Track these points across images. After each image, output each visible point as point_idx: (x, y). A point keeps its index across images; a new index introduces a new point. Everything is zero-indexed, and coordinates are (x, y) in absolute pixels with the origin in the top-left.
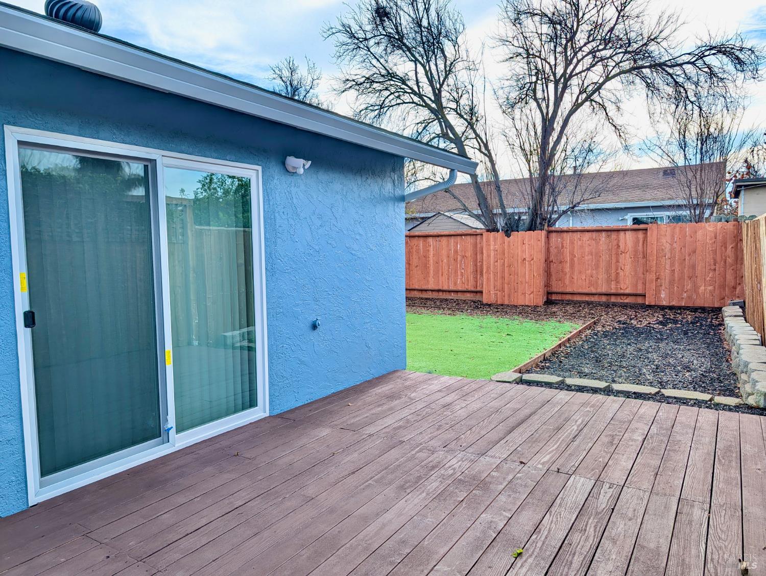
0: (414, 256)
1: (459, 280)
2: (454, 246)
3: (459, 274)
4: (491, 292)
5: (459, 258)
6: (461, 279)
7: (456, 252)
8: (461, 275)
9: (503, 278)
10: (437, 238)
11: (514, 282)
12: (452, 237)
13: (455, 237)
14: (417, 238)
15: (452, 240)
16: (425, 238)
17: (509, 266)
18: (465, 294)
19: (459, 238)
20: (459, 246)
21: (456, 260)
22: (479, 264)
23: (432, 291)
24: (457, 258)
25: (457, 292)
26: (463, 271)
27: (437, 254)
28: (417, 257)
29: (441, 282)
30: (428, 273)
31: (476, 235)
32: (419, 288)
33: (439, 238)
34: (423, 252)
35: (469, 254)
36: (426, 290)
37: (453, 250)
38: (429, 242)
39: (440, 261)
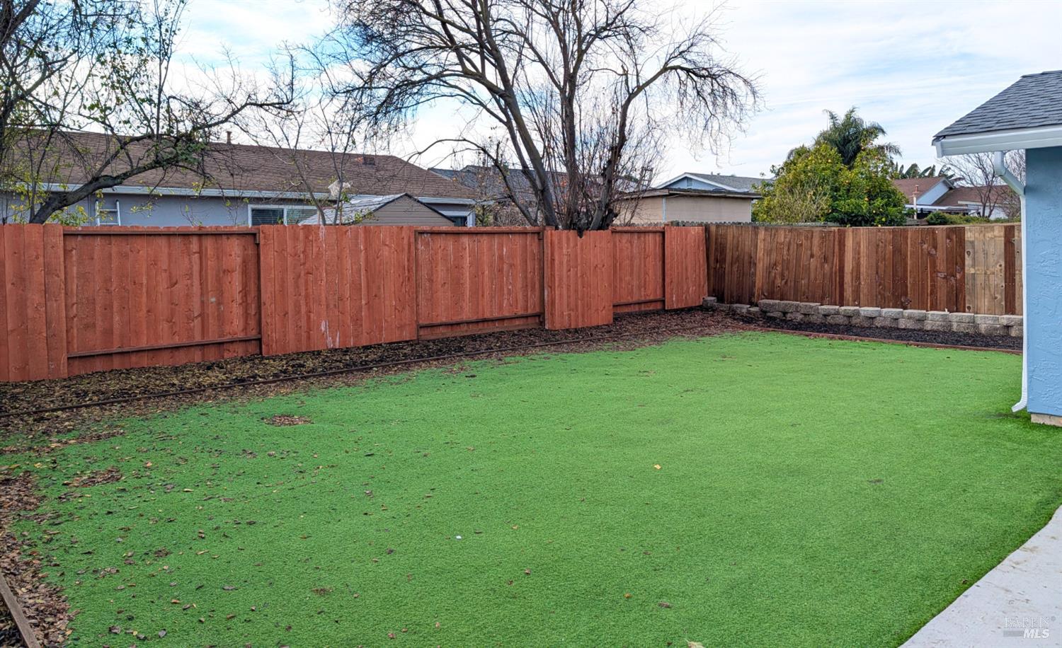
0: (439, 268)
1: (505, 302)
2: (498, 250)
3: (506, 292)
4: (565, 313)
5: (505, 267)
6: (508, 300)
7: (501, 257)
8: (508, 294)
9: (576, 291)
10: (474, 236)
11: (587, 297)
12: (496, 236)
13: (501, 236)
14: (444, 235)
15: (496, 239)
16: (457, 236)
17: (582, 276)
18: (513, 321)
19: (505, 237)
20: (505, 250)
21: (501, 270)
22: (529, 276)
23: (468, 323)
24: (503, 268)
25: (502, 320)
26: (510, 287)
27: (476, 263)
28: (445, 269)
29: (480, 307)
30: (463, 294)
31: (526, 233)
32: (449, 321)
33: (479, 236)
34: (455, 260)
35: (518, 261)
36: (458, 324)
37: (497, 254)
38: (462, 243)
39: (480, 273)
